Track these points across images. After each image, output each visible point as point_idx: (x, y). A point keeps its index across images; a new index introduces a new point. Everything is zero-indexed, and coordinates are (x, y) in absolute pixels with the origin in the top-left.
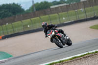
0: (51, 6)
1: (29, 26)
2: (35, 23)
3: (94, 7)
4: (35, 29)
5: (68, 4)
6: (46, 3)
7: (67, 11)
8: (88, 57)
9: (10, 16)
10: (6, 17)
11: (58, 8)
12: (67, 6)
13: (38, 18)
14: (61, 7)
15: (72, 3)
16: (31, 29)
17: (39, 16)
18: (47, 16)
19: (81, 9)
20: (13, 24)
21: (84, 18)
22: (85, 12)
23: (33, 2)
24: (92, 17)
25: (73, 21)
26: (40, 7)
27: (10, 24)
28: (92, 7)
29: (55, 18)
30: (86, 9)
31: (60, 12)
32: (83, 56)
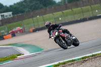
1: (60, 19)
2: (67, 16)
9: (41, 8)
10: (37, 9)
13: (70, 10)
18: (79, 8)
20: (44, 16)
27: (41, 17)
31: (93, 4)
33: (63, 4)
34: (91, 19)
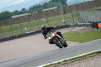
3: (57, 17)
5: (30, 14)
6: (7, 13)
7: (29, 21)
11: (20, 17)
12: (28, 15)
14: (22, 16)
15: (34, 13)
18: (8, 26)
19: (44, 19)
22: (48, 22)
25: (35, 31)
28: (54, 17)
29: (17, 29)
31: (22, 22)
34: (20, 36)
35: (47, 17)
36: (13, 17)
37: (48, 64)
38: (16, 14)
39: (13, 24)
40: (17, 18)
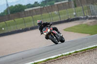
0: (25, 8)
1: (3, 29)
2: (9, 25)
3: (68, 10)
4: (10, 31)
5: (42, 7)
6: (20, 6)
7: (41, 14)
8: (63, 58)
12: (41, 8)
13: (13, 20)
14: (35, 10)
15: (46, 6)
16: (6, 32)
17: (14, 19)
18: (21, 19)
19: (55, 12)
21: (56, 21)
22: (59, 15)
23: (7, 5)
24: (66, 19)
26: (14, 10)
28: (65, 10)
30: (60, 11)
31: (34, 15)
32: (57, 58)
33: (5, 15)
35: (58, 10)
36: (25, 10)
37: (59, 55)
38: (28, 7)
39: (25, 17)
40: (30, 11)
